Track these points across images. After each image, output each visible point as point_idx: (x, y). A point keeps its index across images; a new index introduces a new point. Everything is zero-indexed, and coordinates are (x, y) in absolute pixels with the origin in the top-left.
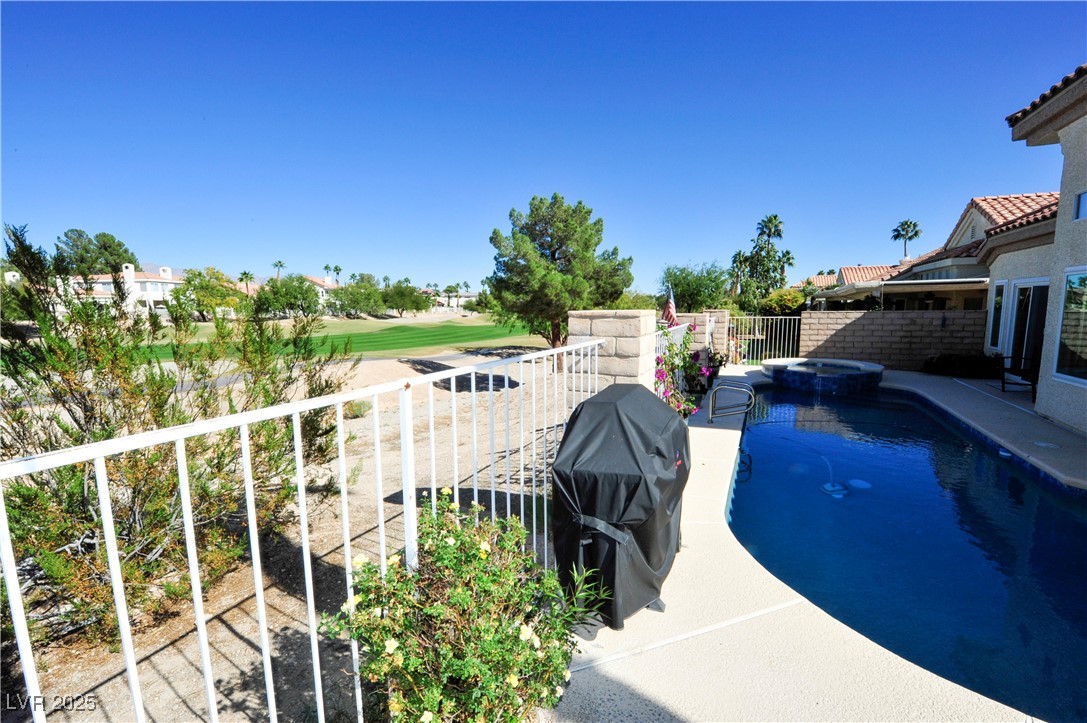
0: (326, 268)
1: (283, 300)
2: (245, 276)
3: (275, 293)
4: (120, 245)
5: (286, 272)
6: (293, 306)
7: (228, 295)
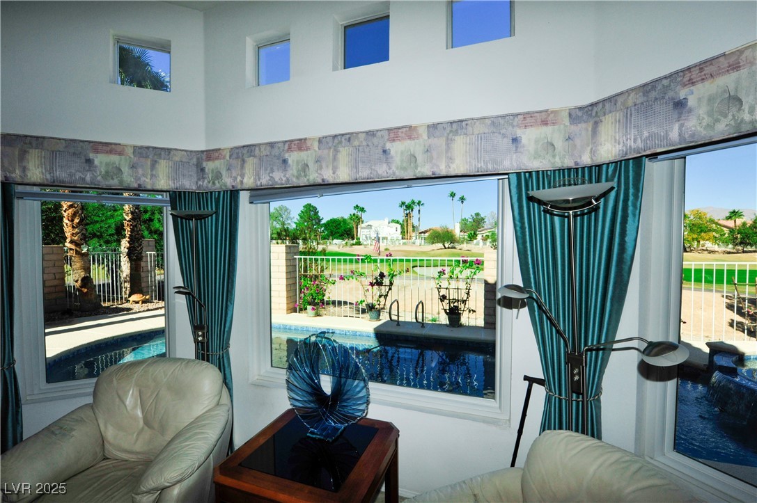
7: (708, 231)
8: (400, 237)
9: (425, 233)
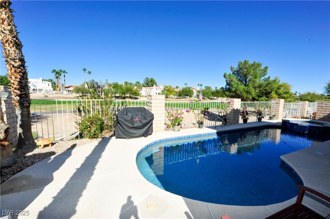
0: (199, 85)
1: (184, 93)
2: (177, 87)
3: (183, 92)
4: (154, 80)
5: (187, 86)
6: (187, 95)
7: (173, 92)
8: (52, 89)
9: (68, 87)
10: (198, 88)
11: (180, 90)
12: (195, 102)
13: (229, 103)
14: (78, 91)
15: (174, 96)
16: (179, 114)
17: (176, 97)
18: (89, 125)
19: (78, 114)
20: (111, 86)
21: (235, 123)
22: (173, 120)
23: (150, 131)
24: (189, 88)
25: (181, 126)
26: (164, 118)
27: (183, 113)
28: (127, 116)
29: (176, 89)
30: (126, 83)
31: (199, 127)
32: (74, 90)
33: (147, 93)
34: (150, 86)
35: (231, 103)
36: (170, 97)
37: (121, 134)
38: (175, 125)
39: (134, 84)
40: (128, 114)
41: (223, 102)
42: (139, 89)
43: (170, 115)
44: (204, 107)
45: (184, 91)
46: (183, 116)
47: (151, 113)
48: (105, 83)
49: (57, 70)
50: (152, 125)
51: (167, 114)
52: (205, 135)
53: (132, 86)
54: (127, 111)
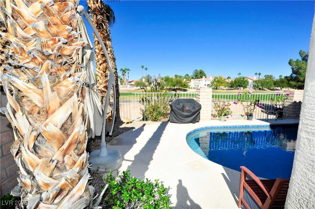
0: (256, 74)
1: (237, 84)
2: (229, 77)
3: (235, 82)
4: (203, 72)
5: (240, 76)
6: (240, 86)
7: (223, 83)
8: (120, 83)
9: (131, 82)
10: (255, 78)
11: (232, 81)
12: (244, 94)
13: (288, 95)
14: (138, 85)
15: (225, 87)
16: (226, 106)
17: (227, 88)
18: (152, 111)
19: (141, 103)
20: (163, 80)
21: (295, 118)
22: (219, 110)
23: (198, 119)
24: (244, 78)
25: (227, 116)
26: (210, 109)
27: (231, 104)
28: (179, 106)
29: (228, 80)
30: (176, 76)
31: (248, 119)
32: (135, 84)
33: (195, 85)
34: (199, 78)
35: (290, 95)
36: (220, 88)
37: (174, 119)
38: (221, 115)
39: (183, 77)
40: (180, 104)
41: (280, 95)
42: (188, 81)
43: (216, 106)
44: (255, 99)
45: (237, 82)
46: (230, 107)
47: (199, 104)
48: (158, 77)
49: (124, 69)
50: (200, 114)
51: (214, 105)
52: (254, 127)
53: (181, 79)
54: (179, 101)
